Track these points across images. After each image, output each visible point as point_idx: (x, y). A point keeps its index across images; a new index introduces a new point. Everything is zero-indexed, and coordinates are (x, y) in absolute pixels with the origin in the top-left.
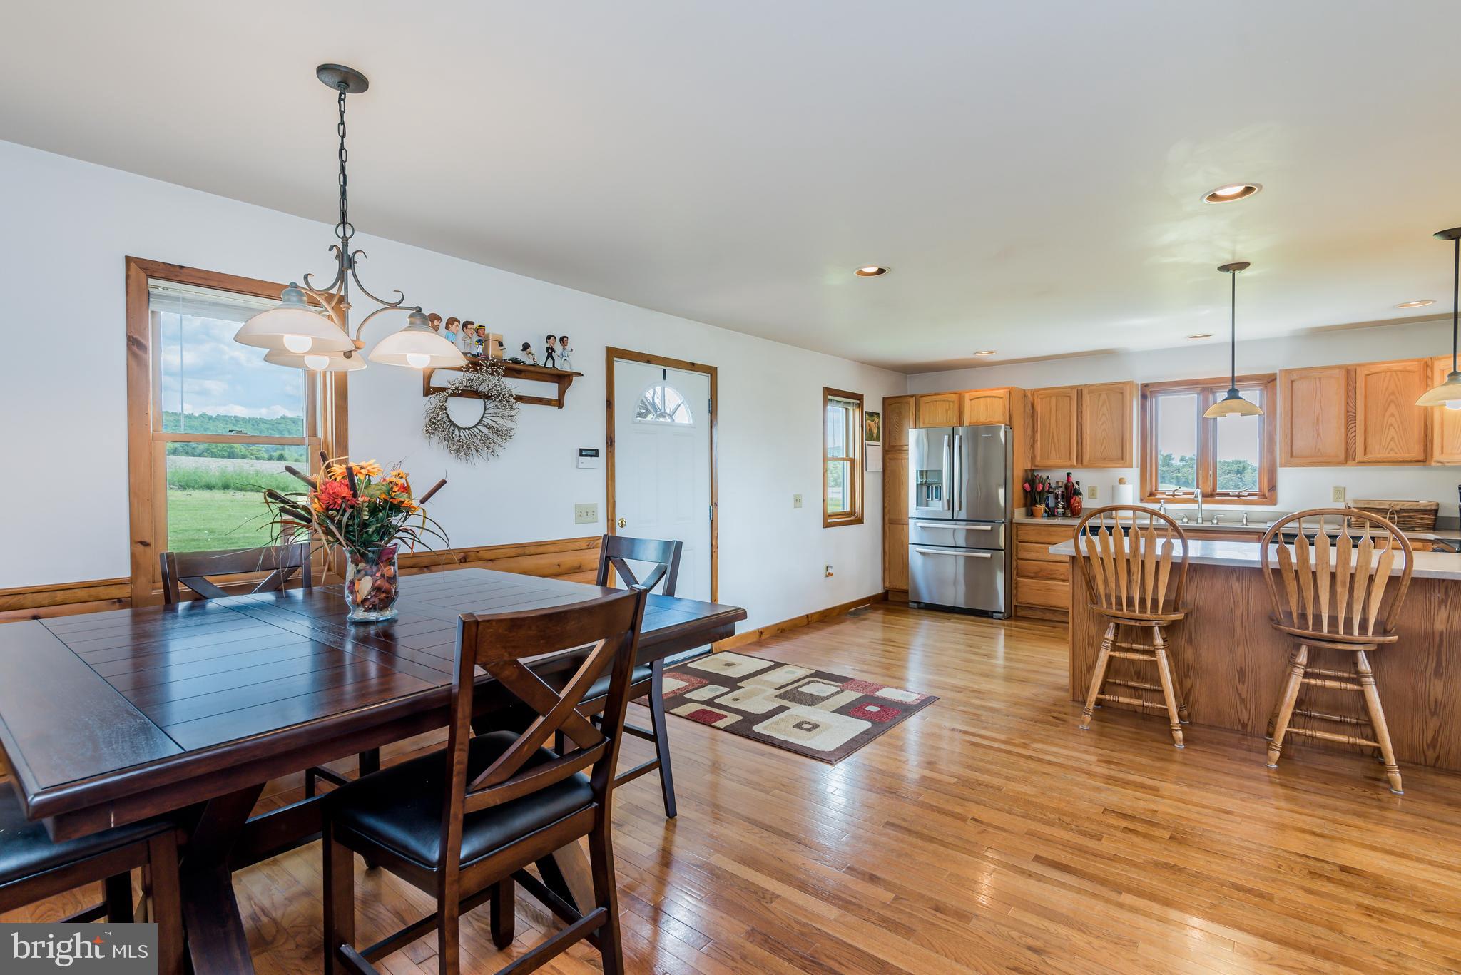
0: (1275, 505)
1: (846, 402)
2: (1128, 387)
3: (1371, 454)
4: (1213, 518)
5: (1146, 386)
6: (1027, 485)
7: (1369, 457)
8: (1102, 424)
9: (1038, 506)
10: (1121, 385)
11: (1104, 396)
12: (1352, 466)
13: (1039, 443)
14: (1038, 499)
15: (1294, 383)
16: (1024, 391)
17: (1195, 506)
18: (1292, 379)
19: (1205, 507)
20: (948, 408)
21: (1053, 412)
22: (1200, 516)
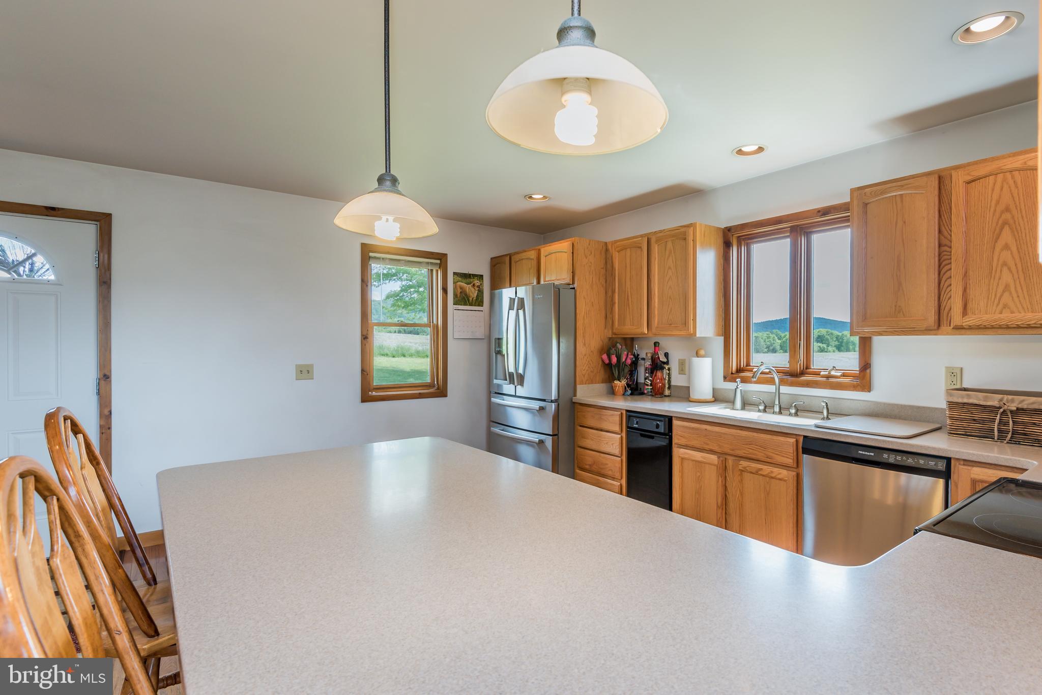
0: (869, 391)
1: (428, 263)
2: (691, 230)
3: (974, 313)
4: (791, 406)
5: (729, 229)
6: (605, 357)
7: (970, 320)
8: (669, 280)
9: (616, 382)
10: (683, 230)
11: (670, 245)
12: (948, 334)
13: (617, 305)
14: (616, 375)
15: (868, 206)
16: (606, 243)
17: (771, 388)
18: (867, 202)
19: (785, 389)
20: (530, 267)
21: (628, 269)
22: (777, 402)
